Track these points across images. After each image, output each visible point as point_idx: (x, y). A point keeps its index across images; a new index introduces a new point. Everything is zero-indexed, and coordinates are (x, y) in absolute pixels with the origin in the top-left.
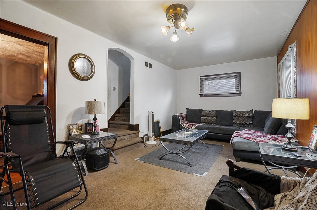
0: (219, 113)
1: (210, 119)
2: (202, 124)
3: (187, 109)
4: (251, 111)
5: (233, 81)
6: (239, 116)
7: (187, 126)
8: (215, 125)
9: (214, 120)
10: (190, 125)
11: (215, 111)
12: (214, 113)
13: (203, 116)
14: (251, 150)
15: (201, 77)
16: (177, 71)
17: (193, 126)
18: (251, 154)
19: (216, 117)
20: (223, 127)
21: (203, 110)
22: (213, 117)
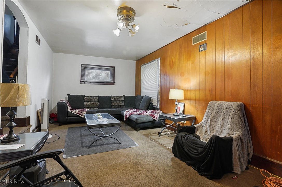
0: (100, 99)
1: (93, 104)
2: (89, 109)
3: (68, 95)
4: (123, 96)
5: (109, 72)
6: (117, 100)
7: (77, 112)
8: (98, 108)
9: (97, 104)
10: (80, 111)
11: (97, 96)
12: (96, 99)
13: (86, 102)
14: (147, 121)
15: (82, 65)
16: (54, 53)
17: (84, 111)
18: (146, 124)
19: (98, 102)
20: (104, 109)
21: (86, 96)
22: (96, 102)
